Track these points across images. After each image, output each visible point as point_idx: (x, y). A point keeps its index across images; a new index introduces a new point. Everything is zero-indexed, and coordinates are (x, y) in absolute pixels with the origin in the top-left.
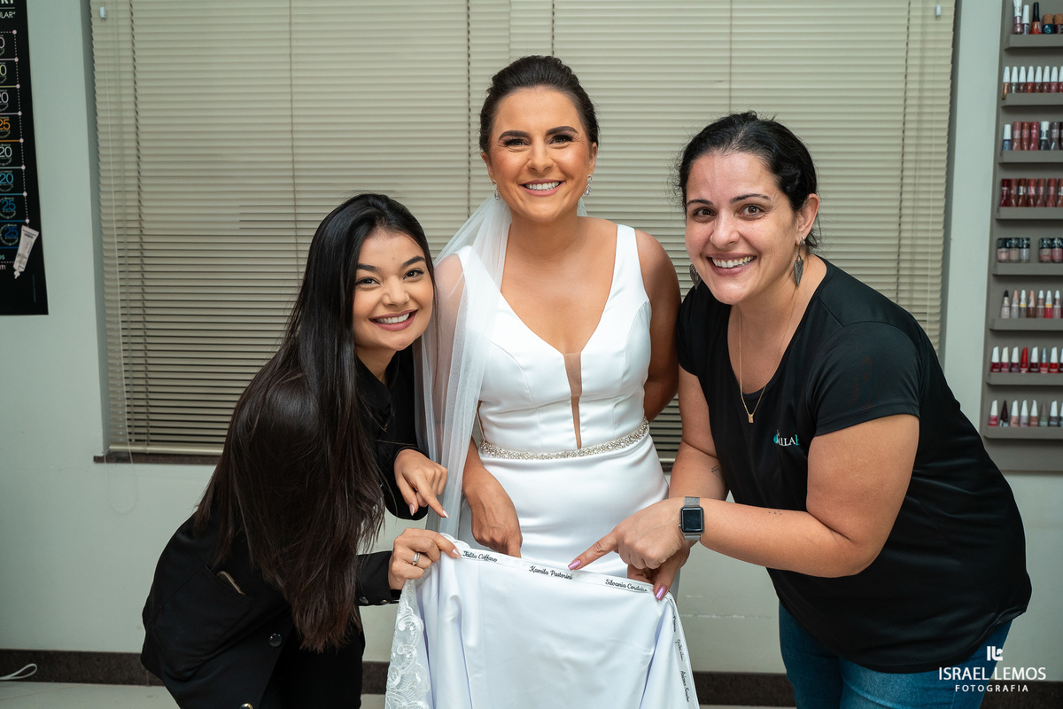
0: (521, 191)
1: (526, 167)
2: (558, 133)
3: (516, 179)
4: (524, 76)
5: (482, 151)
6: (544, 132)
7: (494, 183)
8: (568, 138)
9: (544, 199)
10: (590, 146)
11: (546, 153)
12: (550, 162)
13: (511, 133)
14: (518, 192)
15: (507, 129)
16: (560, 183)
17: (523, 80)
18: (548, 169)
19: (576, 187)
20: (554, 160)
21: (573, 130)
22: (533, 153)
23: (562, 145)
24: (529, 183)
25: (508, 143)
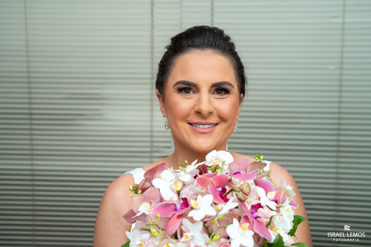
0: (187, 126)
1: (193, 111)
2: (220, 87)
3: (185, 118)
4: (197, 41)
5: (157, 91)
6: (210, 85)
7: (164, 116)
8: (227, 92)
9: (205, 135)
10: (240, 96)
11: (210, 101)
12: (212, 109)
13: (183, 83)
14: (184, 128)
15: (181, 78)
16: (216, 124)
17: (196, 44)
18: (211, 113)
19: (228, 128)
20: (214, 107)
21: (230, 84)
22: (199, 100)
23: (222, 97)
24: (196, 124)
25: (180, 90)
